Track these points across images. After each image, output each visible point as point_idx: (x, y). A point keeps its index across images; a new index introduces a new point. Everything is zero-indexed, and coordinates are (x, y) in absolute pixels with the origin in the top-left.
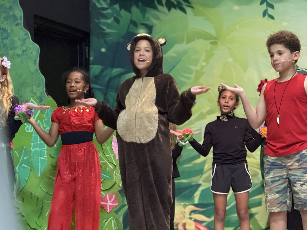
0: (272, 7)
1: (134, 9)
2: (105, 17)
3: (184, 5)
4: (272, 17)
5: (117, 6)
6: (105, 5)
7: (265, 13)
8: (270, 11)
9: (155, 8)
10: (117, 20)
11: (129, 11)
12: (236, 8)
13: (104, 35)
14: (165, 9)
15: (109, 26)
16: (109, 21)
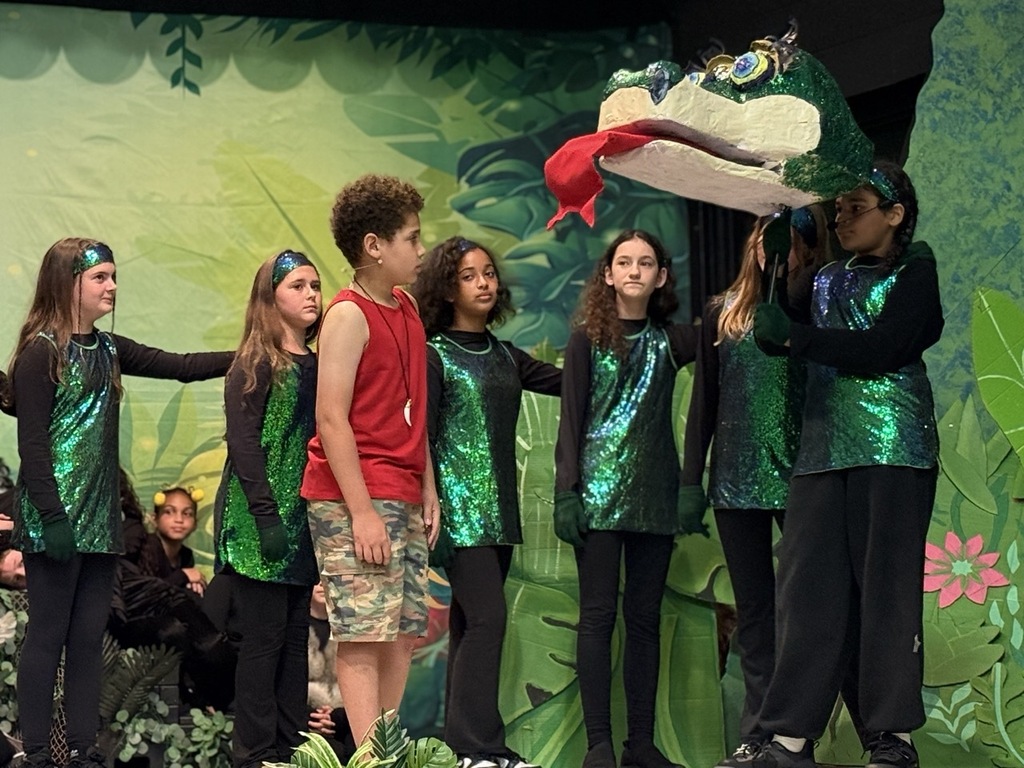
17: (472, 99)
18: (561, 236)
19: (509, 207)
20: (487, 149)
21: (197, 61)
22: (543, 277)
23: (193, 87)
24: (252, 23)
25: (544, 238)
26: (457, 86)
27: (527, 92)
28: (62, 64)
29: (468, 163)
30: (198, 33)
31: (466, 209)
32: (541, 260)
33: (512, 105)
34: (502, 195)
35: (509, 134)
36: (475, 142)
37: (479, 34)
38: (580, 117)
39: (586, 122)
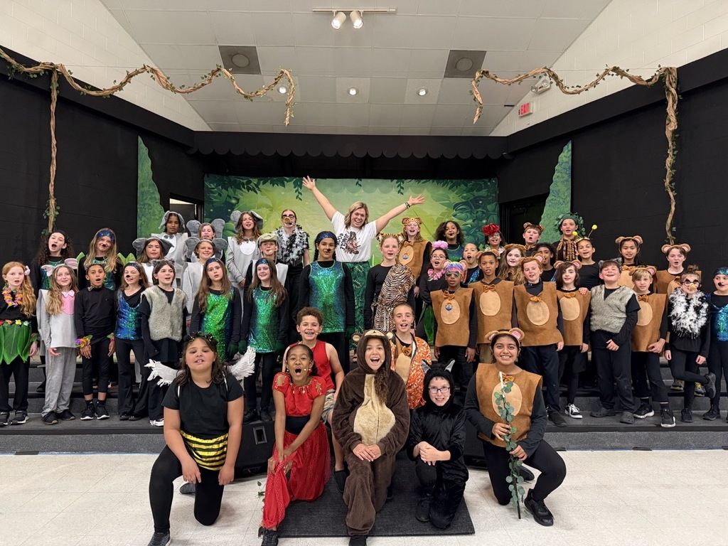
0: (301, 194)
1: (229, 189)
2: (213, 193)
3: (256, 189)
5: (220, 187)
6: (213, 187)
7: (297, 197)
9: (241, 189)
10: (220, 195)
11: (227, 190)
12: (283, 193)
13: (212, 202)
14: (246, 191)
15: (215, 198)
16: (215, 195)
17: (456, 194)
18: (474, 221)
19: (463, 215)
20: (460, 203)
21: (403, 188)
22: (470, 229)
23: (402, 193)
24: (414, 180)
25: (470, 221)
26: (454, 191)
27: (468, 192)
28: (378, 190)
29: (455, 207)
30: (403, 183)
31: (455, 216)
32: (469, 226)
33: (465, 195)
34: (462, 213)
35: (464, 201)
36: (457, 202)
37: (459, 181)
38: (479, 197)
39: (480, 198)
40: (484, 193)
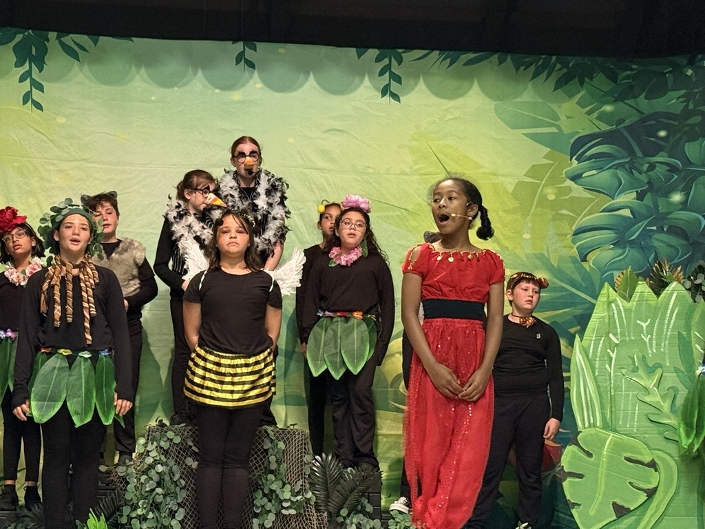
0: (40, 88)
4: (39, 106)
7: (27, 98)
8: (36, 95)
17: (581, 104)
18: (640, 197)
19: (605, 177)
20: (591, 137)
21: (398, 79)
22: (628, 224)
23: (395, 97)
24: (436, 53)
25: (629, 197)
26: (571, 96)
27: (619, 98)
28: (312, 82)
29: (578, 147)
30: (400, 62)
31: (575, 178)
32: (626, 213)
33: (608, 108)
34: (600, 169)
35: (605, 127)
36: (583, 133)
37: (587, 61)
38: (656, 116)
39: (660, 119)
40: (672, 101)
